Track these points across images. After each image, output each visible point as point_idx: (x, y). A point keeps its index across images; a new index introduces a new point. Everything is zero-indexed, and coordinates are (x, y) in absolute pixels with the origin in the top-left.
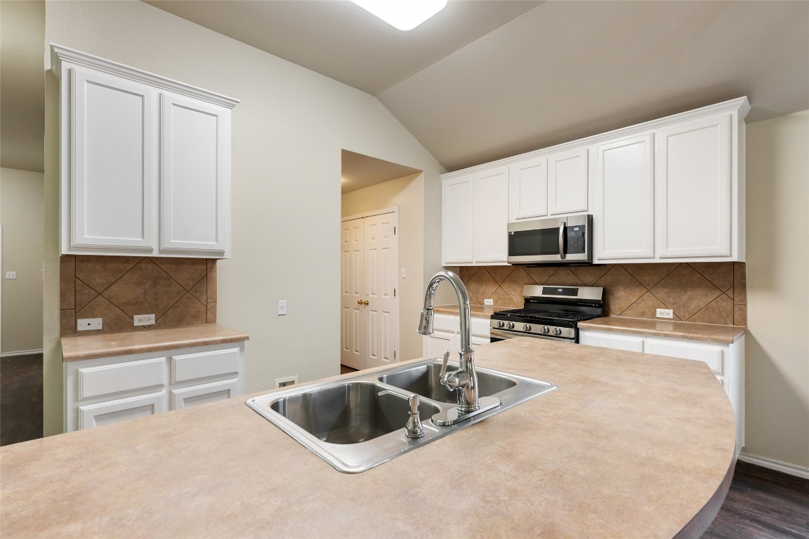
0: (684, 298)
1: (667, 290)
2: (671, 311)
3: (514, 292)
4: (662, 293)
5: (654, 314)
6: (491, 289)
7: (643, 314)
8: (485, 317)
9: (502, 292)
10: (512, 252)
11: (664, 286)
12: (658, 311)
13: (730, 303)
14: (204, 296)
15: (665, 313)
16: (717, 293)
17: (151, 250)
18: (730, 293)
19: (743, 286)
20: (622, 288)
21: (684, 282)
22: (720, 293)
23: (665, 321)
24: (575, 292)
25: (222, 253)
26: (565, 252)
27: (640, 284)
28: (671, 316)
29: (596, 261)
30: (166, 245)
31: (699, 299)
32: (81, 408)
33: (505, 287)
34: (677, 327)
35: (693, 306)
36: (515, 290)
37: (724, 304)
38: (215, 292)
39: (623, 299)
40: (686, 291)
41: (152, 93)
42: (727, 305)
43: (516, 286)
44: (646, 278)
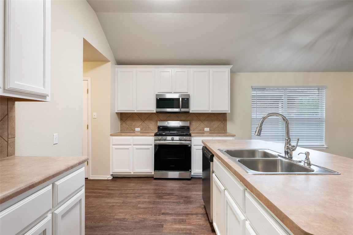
0: (212, 124)
1: (207, 122)
2: (209, 129)
3: (151, 124)
4: (206, 123)
5: (204, 130)
6: (139, 123)
7: (200, 130)
11: (207, 121)
12: (205, 129)
13: (223, 125)
14: (6, 133)
15: (207, 129)
16: (220, 122)
18: (223, 122)
19: (226, 120)
20: (194, 121)
21: (212, 119)
23: (207, 132)
26: (182, 108)
27: (200, 120)
28: (209, 130)
31: (216, 124)
33: (146, 122)
34: (210, 133)
35: (214, 127)
37: (222, 125)
39: (194, 125)
40: (213, 122)
42: (222, 126)
43: (152, 122)
44: (201, 118)
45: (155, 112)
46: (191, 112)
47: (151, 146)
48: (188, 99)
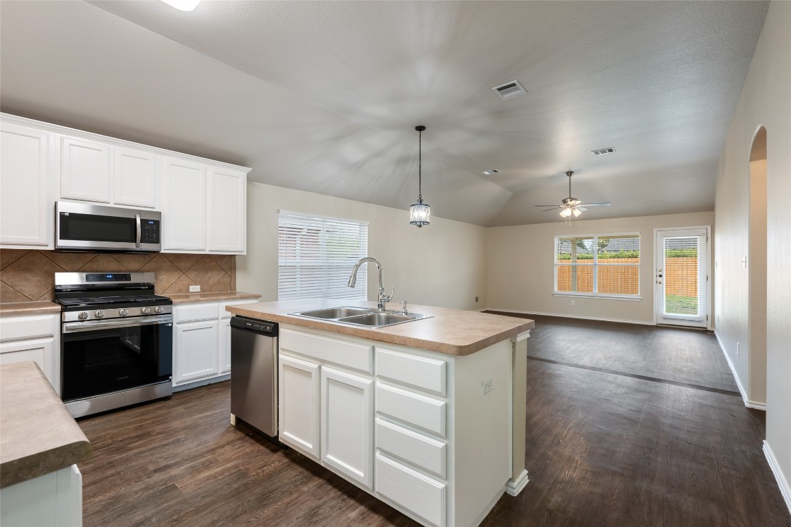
0: (207, 277)
1: (196, 273)
2: (199, 287)
4: (193, 275)
5: (188, 290)
7: (180, 291)
11: (194, 270)
12: (191, 287)
13: (229, 278)
15: (195, 288)
16: (224, 273)
18: (229, 273)
19: (235, 268)
20: (164, 273)
21: (206, 267)
23: (195, 294)
24: (127, 277)
26: (142, 242)
27: (178, 269)
28: (199, 290)
31: (214, 277)
33: (5, 276)
34: (202, 296)
35: (212, 281)
37: (227, 279)
39: (164, 281)
40: (207, 273)
42: (227, 280)
43: (28, 276)
44: (182, 265)
45: (51, 248)
46: (162, 251)
47: (50, 340)
48: (157, 224)
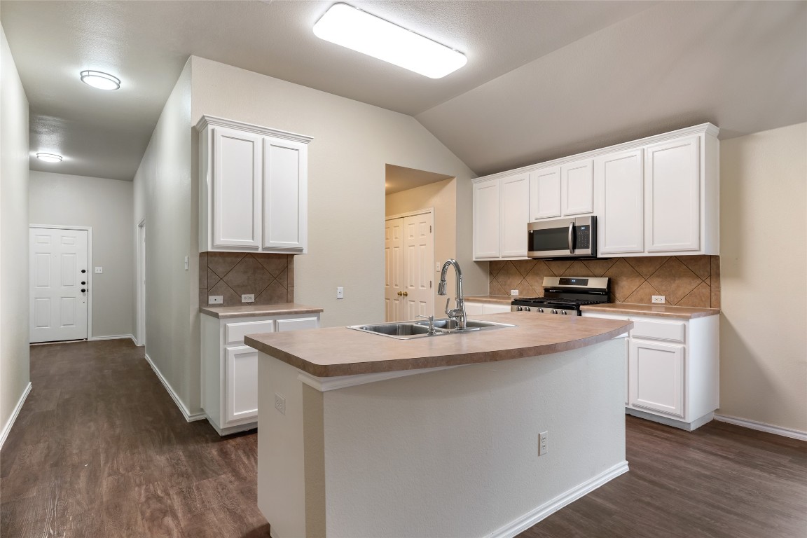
0: (674, 286)
1: (660, 280)
2: (663, 298)
3: (536, 284)
4: (656, 282)
5: (650, 300)
6: (517, 280)
7: (641, 300)
8: (507, 304)
9: (526, 283)
10: (531, 247)
11: (658, 276)
12: (654, 297)
13: (708, 289)
14: (286, 282)
15: (659, 299)
16: (699, 281)
17: (257, 248)
18: (708, 281)
19: (718, 275)
20: (625, 279)
21: (673, 272)
22: (700, 281)
23: (658, 305)
24: (585, 282)
25: (301, 250)
26: (574, 247)
27: (640, 275)
28: (663, 302)
29: (599, 256)
30: (267, 245)
31: (685, 286)
32: (228, 348)
33: (529, 278)
34: (667, 309)
35: (680, 293)
36: (537, 282)
37: (704, 290)
38: (293, 279)
39: (625, 287)
40: (675, 280)
41: (257, 138)
42: (706, 291)
44: (644, 270)
45: (527, 258)
